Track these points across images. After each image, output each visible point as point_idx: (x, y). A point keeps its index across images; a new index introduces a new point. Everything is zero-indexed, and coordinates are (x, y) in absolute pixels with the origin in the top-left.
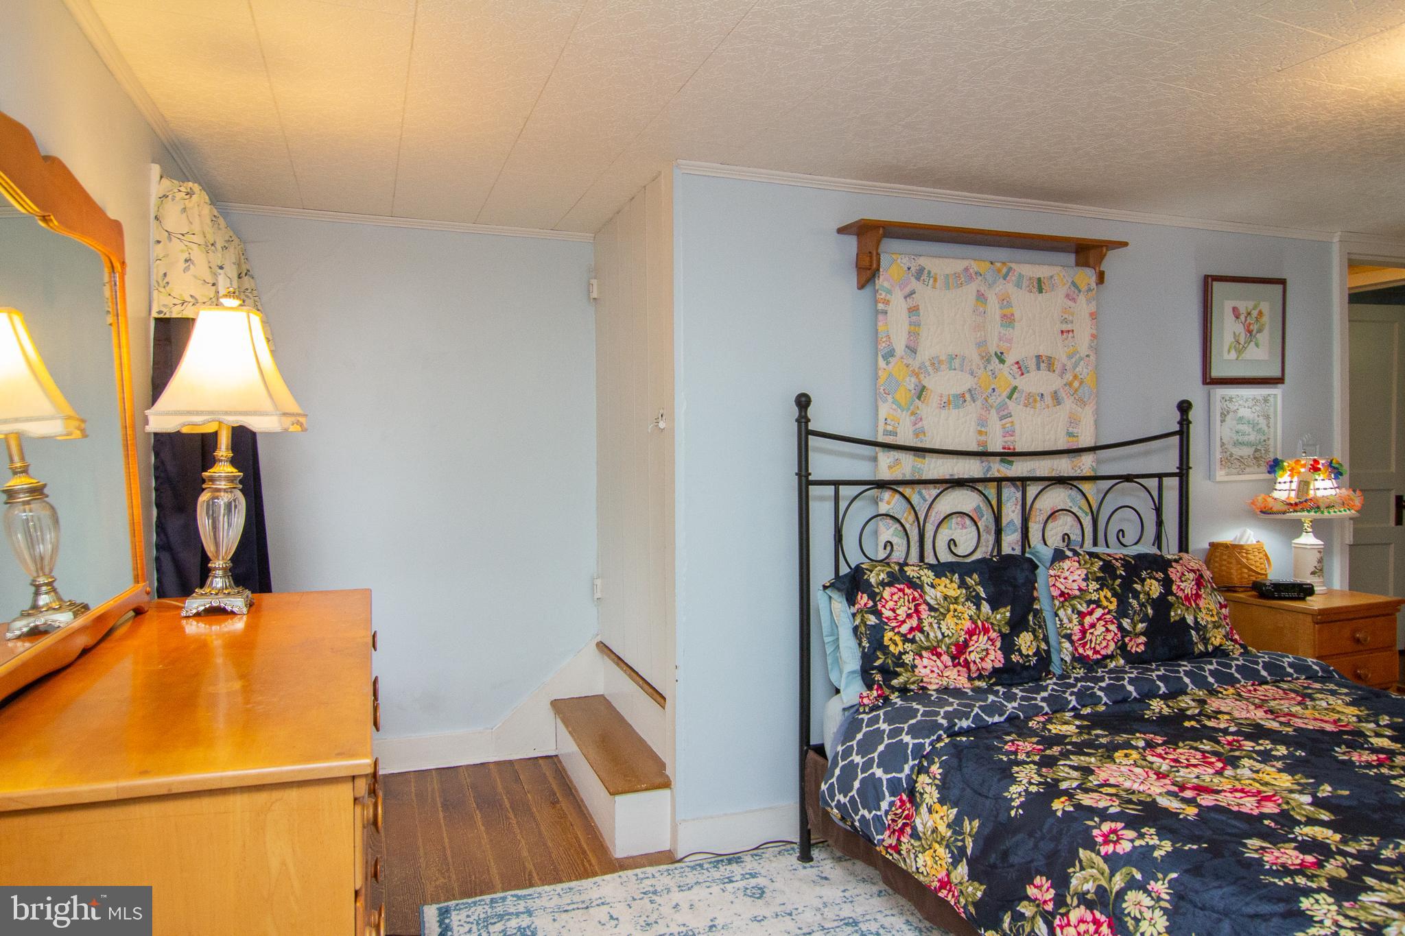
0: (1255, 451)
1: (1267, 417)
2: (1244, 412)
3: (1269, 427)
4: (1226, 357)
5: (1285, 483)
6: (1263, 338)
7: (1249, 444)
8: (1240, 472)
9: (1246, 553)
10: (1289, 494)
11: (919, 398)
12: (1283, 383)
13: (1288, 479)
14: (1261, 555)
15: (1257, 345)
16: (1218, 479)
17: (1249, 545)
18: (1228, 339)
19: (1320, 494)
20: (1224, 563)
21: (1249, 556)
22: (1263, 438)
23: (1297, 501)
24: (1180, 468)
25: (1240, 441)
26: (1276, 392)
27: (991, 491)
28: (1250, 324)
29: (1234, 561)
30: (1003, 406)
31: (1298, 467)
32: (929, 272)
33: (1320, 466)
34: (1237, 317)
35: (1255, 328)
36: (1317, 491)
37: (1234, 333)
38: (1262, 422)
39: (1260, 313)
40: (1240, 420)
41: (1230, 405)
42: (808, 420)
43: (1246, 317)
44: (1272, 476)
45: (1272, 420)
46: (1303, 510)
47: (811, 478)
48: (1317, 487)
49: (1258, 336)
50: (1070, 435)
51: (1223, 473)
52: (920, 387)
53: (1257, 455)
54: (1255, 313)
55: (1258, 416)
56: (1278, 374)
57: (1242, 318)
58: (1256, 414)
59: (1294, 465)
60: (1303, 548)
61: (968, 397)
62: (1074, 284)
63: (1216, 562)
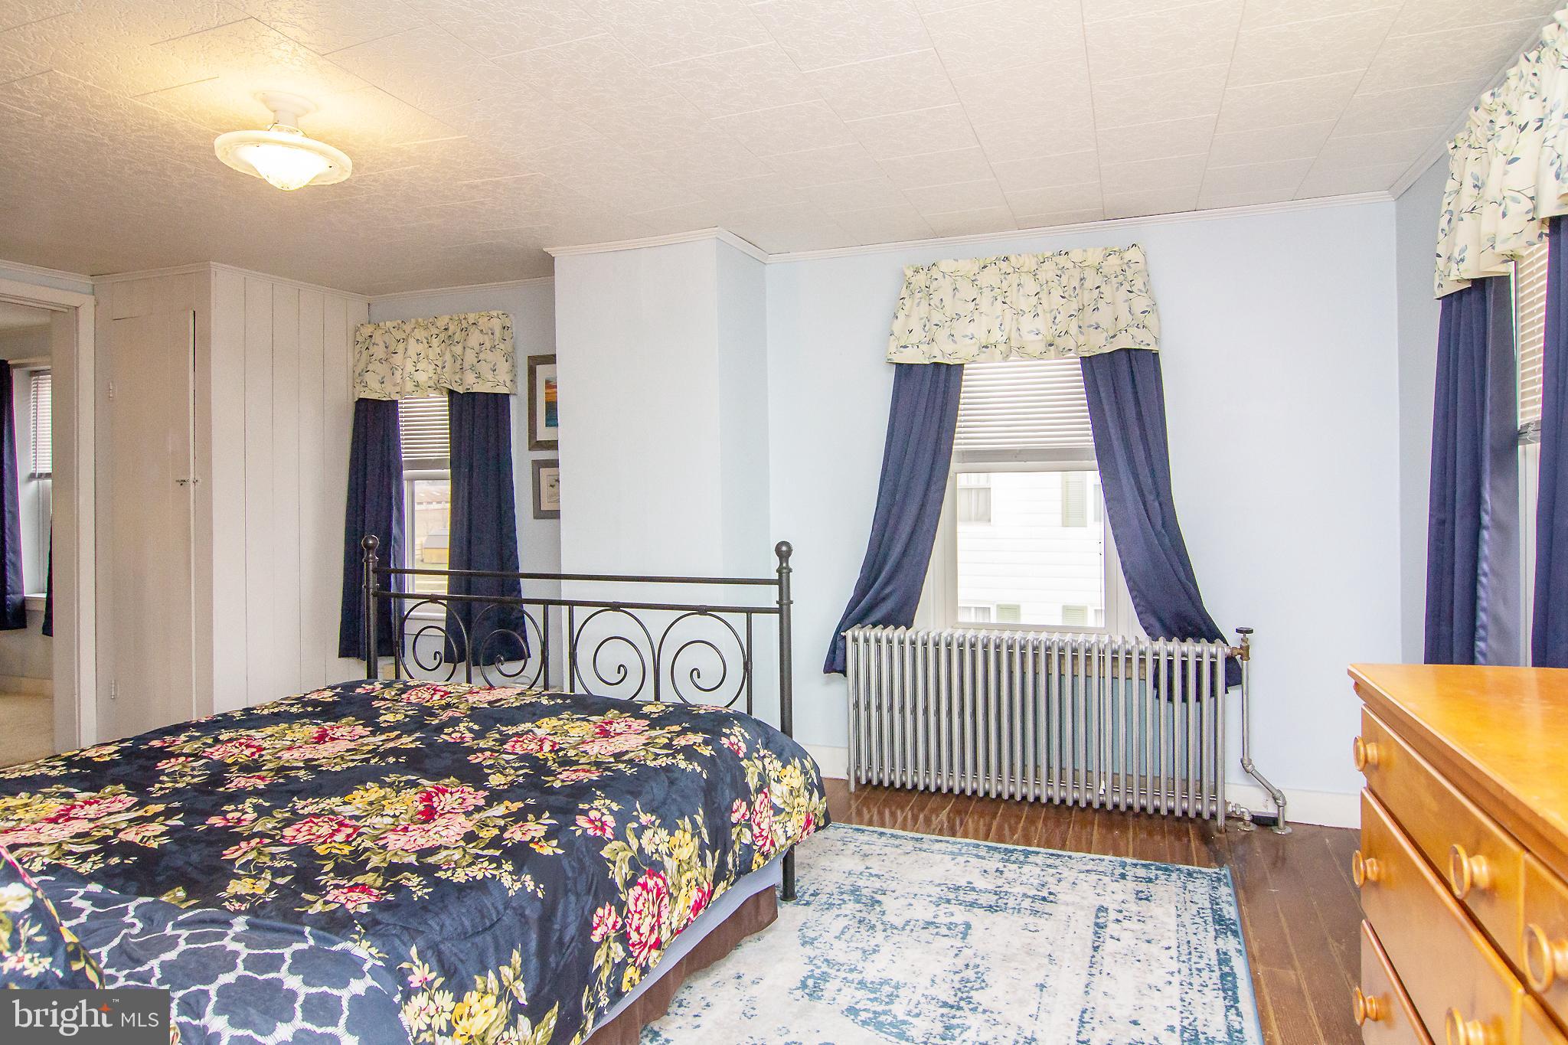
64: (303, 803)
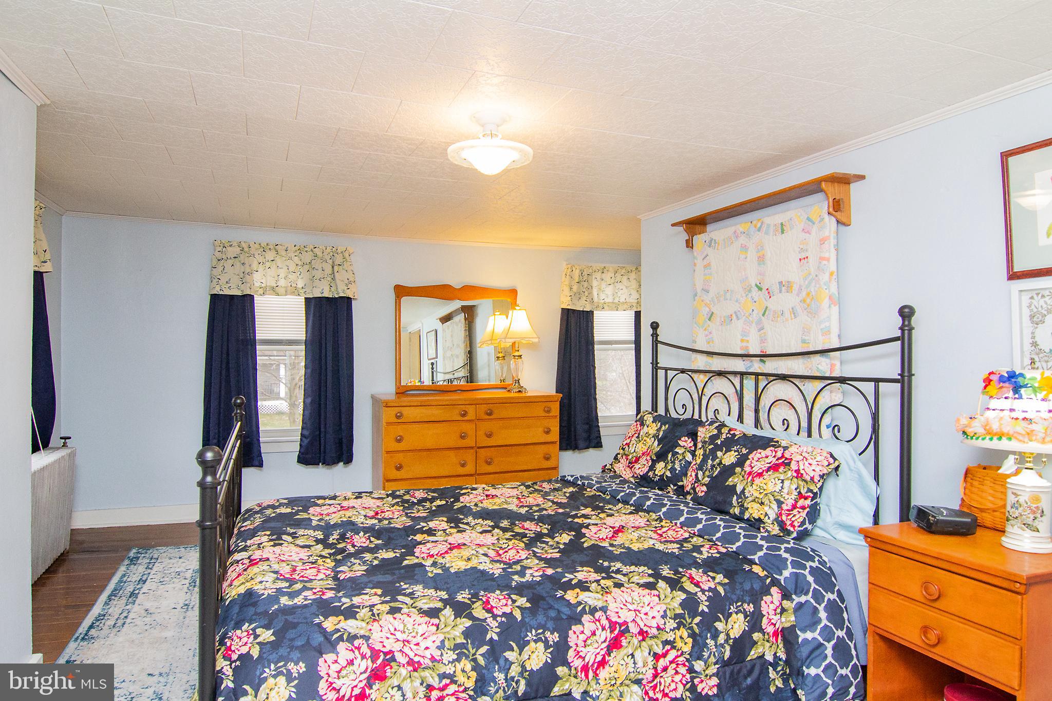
4: (1043, 242)
11: (710, 320)
24: (902, 375)
27: (736, 381)
30: (759, 322)
32: (715, 240)
42: (657, 335)
47: (659, 365)
50: (804, 341)
52: (711, 313)
61: (734, 317)
62: (808, 219)
64: (674, 551)
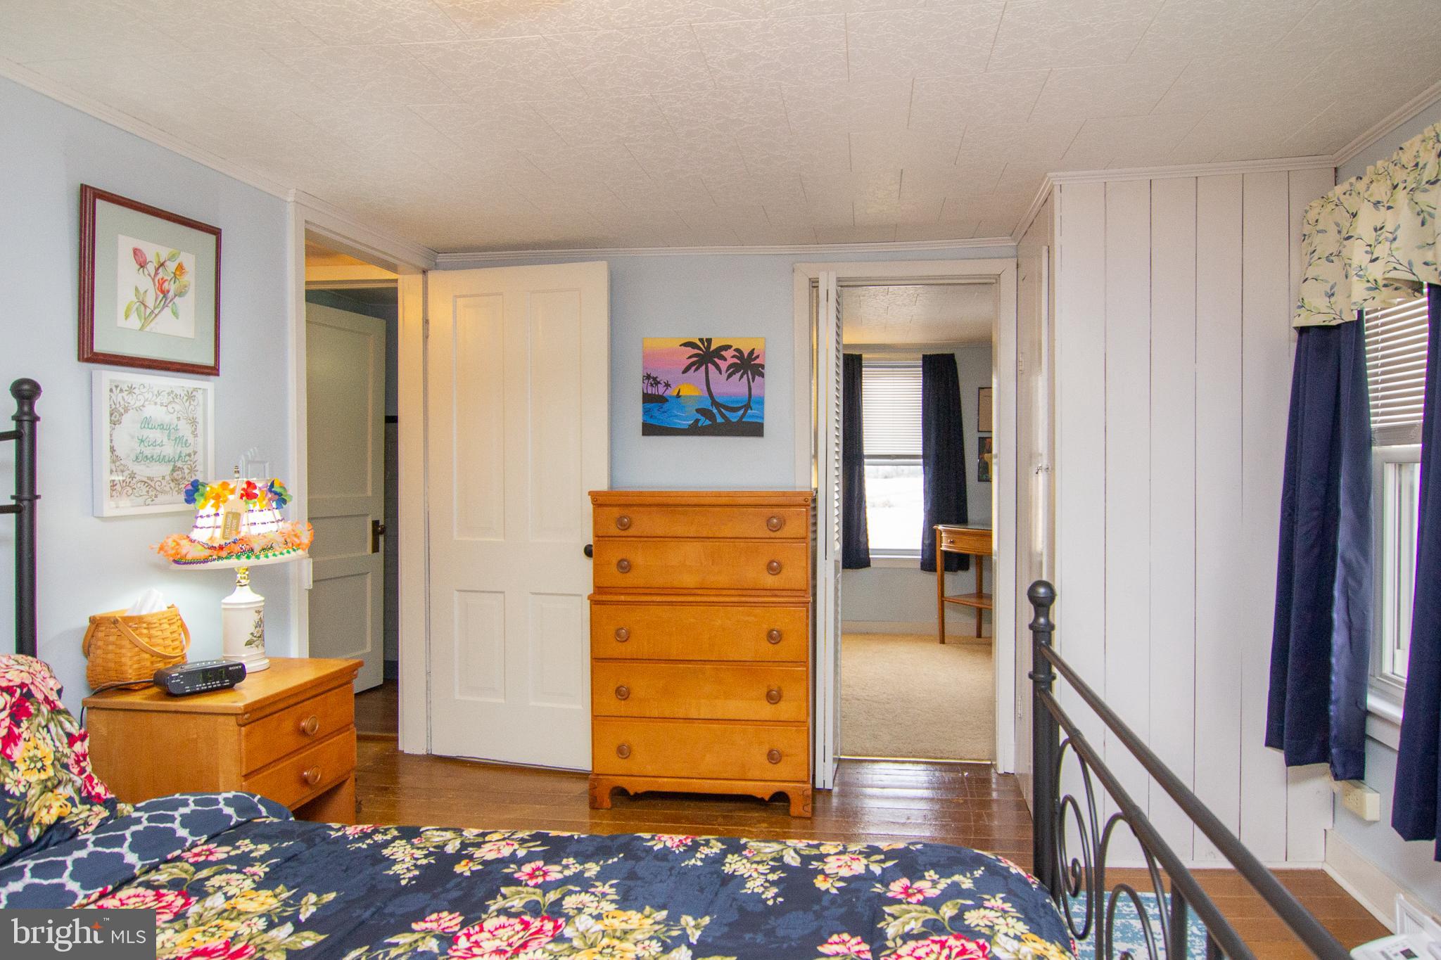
0: (174, 470)
1: (193, 422)
2: (155, 412)
3: (196, 436)
4: (121, 322)
5: (208, 516)
6: (186, 304)
7: (162, 460)
8: (149, 501)
9: (147, 628)
10: (213, 532)
12: (218, 375)
13: (213, 511)
14: (174, 627)
15: (176, 314)
16: (107, 513)
17: (152, 615)
18: (126, 296)
19: (255, 531)
20: (111, 647)
21: (153, 632)
22: (186, 451)
23: (223, 542)
24: (16, 498)
25: (145, 454)
26: (205, 385)
28: (163, 281)
29: (126, 643)
31: (227, 492)
33: (256, 491)
34: (142, 265)
35: (172, 287)
36: (253, 527)
37: (137, 289)
38: (185, 430)
39: (180, 267)
40: (147, 423)
41: (129, 399)
43: (157, 270)
44: (191, 506)
45: (200, 427)
46: (229, 556)
48: (251, 521)
49: (177, 300)
51: (113, 504)
53: (177, 475)
54: (171, 266)
55: (179, 419)
56: (210, 362)
57: (151, 268)
58: (175, 416)
59: (220, 490)
60: (235, 609)
63: (99, 648)
